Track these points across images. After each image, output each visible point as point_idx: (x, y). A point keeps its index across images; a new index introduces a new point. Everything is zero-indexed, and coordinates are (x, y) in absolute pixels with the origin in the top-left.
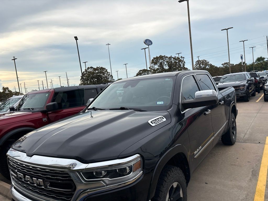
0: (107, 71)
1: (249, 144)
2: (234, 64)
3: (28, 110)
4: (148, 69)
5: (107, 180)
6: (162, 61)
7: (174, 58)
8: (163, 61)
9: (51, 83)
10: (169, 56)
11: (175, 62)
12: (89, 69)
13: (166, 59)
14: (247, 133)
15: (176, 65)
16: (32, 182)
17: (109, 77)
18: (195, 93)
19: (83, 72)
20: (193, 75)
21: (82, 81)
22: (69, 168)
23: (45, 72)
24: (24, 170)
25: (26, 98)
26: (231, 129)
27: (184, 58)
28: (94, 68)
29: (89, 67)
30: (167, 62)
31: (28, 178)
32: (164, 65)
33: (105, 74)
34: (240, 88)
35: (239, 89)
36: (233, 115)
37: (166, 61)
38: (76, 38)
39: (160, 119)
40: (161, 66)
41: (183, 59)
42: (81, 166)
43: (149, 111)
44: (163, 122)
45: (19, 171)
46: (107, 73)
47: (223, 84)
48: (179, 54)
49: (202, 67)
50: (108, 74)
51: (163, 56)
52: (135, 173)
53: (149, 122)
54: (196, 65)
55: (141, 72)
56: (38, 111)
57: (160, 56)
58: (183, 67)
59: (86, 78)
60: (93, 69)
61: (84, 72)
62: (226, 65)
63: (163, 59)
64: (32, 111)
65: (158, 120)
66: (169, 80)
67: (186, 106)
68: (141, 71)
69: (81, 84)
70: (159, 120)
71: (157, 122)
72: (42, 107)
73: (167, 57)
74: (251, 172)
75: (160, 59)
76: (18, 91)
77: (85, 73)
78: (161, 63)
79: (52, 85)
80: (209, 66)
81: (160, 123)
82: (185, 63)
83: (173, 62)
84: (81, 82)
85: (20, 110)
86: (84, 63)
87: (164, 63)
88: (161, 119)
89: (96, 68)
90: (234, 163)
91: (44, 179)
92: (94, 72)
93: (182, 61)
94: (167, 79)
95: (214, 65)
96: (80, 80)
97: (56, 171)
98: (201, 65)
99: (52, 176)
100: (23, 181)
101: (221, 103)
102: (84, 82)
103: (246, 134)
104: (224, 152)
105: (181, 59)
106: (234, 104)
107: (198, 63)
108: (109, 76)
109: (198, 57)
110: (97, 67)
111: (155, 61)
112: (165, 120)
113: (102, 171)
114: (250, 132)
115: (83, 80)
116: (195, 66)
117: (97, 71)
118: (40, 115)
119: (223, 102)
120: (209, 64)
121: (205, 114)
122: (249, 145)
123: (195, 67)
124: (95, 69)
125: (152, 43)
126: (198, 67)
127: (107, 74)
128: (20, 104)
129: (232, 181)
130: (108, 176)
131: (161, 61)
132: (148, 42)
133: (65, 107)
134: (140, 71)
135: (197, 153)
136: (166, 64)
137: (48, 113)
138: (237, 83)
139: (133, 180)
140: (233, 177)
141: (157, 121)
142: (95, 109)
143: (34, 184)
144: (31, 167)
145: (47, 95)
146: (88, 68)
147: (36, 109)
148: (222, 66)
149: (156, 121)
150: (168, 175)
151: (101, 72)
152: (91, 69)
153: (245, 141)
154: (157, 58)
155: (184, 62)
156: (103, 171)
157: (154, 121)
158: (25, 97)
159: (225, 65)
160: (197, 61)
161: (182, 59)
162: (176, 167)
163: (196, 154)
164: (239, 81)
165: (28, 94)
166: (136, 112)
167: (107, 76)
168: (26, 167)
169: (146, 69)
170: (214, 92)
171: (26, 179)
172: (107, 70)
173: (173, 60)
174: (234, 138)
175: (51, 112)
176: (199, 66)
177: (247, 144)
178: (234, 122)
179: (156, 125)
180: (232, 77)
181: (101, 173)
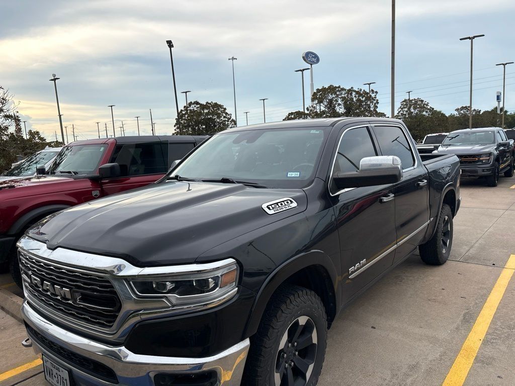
0: (226, 111)
1: (473, 265)
2: (480, 111)
3: (67, 174)
4: (306, 112)
5: (174, 297)
6: (334, 96)
7: (357, 93)
8: (336, 97)
9: (122, 129)
10: (347, 88)
11: (359, 100)
12: (192, 106)
13: (342, 94)
14: (476, 245)
15: (361, 105)
16: (54, 292)
17: (228, 124)
18: (361, 161)
19: (179, 111)
20: (367, 127)
21: (178, 128)
22: (111, 273)
23: (112, 106)
24: (42, 271)
25: (67, 152)
26: (440, 234)
27: (377, 92)
28: (201, 105)
29: (191, 102)
30: (343, 99)
31: (47, 285)
32: (336, 106)
33: (221, 117)
34: (481, 159)
35: (479, 161)
36: (447, 208)
37: (340, 98)
38: (170, 44)
39: (285, 202)
40: (331, 106)
41: (375, 94)
42: (131, 270)
43: (270, 188)
44: (290, 208)
45: (34, 273)
46: (224, 115)
47: (447, 149)
48: (370, 84)
49: (412, 112)
50: (226, 118)
51: (336, 87)
52: (224, 290)
53: (264, 206)
54: (402, 109)
55: (293, 116)
56: (85, 178)
57: (330, 87)
58: (375, 110)
59: (184, 123)
60: (198, 106)
61: (182, 110)
62: (464, 112)
63: (335, 93)
64: (75, 176)
65: (282, 204)
66: (317, 132)
67: (341, 183)
68: (292, 114)
69: (175, 133)
70: (284, 205)
71: (279, 207)
72: (92, 170)
73: (343, 89)
74: (462, 315)
75: (329, 92)
76: (60, 140)
77: (184, 113)
78: (331, 101)
79: (122, 132)
80: (427, 112)
81: (284, 209)
82: (378, 103)
83: (354, 100)
84: (175, 130)
85: (54, 173)
86: (185, 94)
87: (337, 101)
88: (287, 202)
89: (205, 104)
90: (434, 298)
91: (72, 288)
92: (201, 112)
93: (373, 99)
94: (313, 132)
95: (438, 110)
96: (175, 126)
97: (91, 276)
98: (412, 108)
99: (84, 283)
100: (49, 295)
101: (421, 184)
102: (180, 130)
103: (472, 247)
104: (421, 276)
105: (371, 96)
106: (451, 188)
107: (406, 105)
108: (228, 121)
109: (409, 92)
110: (207, 103)
111: (320, 95)
112: (294, 204)
113: (167, 282)
114: (480, 244)
115: (180, 126)
116: (400, 109)
117: (206, 111)
118: (88, 184)
119: (426, 181)
120: (429, 107)
121: (381, 201)
122: (472, 267)
123: (399, 112)
124: (203, 107)
125: (318, 60)
126: (405, 113)
127: (224, 117)
128: (56, 162)
129: (421, 328)
130: (177, 291)
131: (330, 97)
132: (310, 58)
133: (136, 173)
134: (290, 114)
135: (356, 270)
136: (341, 103)
137: (103, 181)
138: (476, 148)
139: (220, 300)
140: (426, 321)
141: (280, 205)
142: (179, 179)
143: (57, 296)
144: (53, 268)
145: (102, 149)
146: (190, 104)
147: (81, 173)
148: (456, 113)
149: (277, 206)
150: (289, 300)
151: (213, 112)
152: (195, 106)
153: (467, 260)
154: (324, 90)
155: (377, 100)
156: (169, 282)
157: (273, 206)
158: (65, 150)
159: (462, 112)
160: (405, 101)
161: (373, 95)
162: (307, 290)
163: (353, 272)
164: (482, 145)
165: (71, 145)
166: (248, 188)
167: (225, 121)
168: (44, 267)
169: (302, 110)
170: (396, 159)
171: (45, 288)
172: (225, 109)
173: (355, 97)
174: (444, 251)
175: (107, 181)
176: (406, 111)
177: (469, 265)
178: (450, 222)
179: (276, 212)
180: (468, 136)
181: (165, 286)
